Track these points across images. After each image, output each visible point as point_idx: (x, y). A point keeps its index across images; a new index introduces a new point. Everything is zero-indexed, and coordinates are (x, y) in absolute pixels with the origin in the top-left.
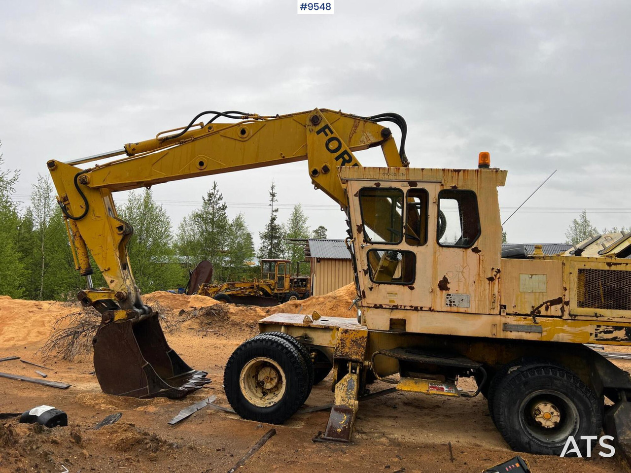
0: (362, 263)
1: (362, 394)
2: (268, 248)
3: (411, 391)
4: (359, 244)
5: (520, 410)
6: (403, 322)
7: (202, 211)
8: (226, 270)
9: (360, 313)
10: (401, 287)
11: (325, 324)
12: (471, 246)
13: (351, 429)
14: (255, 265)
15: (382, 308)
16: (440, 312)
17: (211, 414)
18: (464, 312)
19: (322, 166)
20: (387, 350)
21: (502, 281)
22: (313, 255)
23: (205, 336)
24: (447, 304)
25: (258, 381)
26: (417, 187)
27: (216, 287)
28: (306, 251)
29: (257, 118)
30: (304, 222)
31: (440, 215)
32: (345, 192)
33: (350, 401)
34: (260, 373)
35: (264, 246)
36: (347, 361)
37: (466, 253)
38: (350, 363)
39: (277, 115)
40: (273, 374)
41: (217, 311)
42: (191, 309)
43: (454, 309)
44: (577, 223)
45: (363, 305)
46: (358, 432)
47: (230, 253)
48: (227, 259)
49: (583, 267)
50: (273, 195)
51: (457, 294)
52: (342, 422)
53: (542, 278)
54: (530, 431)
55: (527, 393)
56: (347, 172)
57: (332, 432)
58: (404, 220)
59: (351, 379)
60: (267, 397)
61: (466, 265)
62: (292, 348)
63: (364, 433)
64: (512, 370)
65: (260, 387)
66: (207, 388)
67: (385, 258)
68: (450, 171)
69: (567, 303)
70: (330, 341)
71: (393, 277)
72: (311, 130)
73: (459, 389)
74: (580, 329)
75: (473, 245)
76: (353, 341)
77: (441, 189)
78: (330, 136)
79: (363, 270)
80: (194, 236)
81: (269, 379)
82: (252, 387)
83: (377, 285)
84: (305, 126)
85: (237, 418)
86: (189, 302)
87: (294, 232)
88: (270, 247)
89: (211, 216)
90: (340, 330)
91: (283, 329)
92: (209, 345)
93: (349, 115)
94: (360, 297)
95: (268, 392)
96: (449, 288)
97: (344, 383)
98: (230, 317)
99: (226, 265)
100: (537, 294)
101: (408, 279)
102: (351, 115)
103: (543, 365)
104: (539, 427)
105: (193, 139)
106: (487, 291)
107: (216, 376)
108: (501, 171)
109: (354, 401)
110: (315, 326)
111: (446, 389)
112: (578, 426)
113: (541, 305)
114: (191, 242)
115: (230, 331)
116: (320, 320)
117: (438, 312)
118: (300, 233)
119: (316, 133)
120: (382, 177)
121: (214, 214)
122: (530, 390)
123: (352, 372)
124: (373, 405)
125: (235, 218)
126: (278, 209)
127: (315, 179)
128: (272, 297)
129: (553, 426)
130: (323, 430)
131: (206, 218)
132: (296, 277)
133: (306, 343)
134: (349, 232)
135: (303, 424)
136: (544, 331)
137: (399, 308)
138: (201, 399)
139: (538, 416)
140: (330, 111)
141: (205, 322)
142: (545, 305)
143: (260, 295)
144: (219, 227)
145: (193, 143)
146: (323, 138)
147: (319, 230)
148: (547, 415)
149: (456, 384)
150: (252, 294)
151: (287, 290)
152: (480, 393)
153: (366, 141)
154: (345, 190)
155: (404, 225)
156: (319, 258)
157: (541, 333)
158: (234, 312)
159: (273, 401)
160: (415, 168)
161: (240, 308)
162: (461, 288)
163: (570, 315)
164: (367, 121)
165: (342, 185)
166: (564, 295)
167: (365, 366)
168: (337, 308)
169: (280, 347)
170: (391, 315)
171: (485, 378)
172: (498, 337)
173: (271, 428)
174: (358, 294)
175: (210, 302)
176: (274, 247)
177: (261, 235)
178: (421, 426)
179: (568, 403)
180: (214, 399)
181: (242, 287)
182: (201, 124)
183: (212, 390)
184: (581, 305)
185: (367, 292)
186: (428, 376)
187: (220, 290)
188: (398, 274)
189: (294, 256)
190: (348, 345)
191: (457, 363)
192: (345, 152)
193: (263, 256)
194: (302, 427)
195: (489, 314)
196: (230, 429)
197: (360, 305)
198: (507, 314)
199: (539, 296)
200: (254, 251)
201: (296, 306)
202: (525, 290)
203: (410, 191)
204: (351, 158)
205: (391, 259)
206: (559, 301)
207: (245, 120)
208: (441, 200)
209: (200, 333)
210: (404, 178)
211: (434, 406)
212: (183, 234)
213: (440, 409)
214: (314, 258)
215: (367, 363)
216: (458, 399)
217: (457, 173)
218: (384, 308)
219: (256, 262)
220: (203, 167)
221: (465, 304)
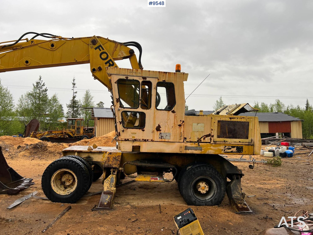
0: (119, 119)
1: (118, 184)
2: (71, 112)
3: (142, 181)
4: (117, 108)
5: (191, 186)
6: (139, 147)
7: (32, 92)
8: (47, 124)
9: (117, 143)
10: (138, 130)
11: (100, 150)
12: (171, 110)
13: (112, 202)
14: (64, 122)
15: (129, 141)
16: (156, 141)
17: (34, 201)
18: (168, 141)
19: (98, 67)
20: (130, 162)
21: (185, 126)
22: (95, 116)
23: (33, 159)
24: (160, 138)
25: (62, 181)
26: (147, 80)
27: (41, 133)
28: (92, 114)
29: (61, 38)
30: (91, 99)
31: (157, 94)
32: (110, 81)
33: (111, 188)
34: (63, 177)
35: (69, 112)
36: (111, 168)
37: (169, 113)
38: (112, 169)
39: (73, 38)
40: (70, 177)
41: (41, 146)
42: (24, 145)
43: (163, 140)
44: (218, 102)
45: (119, 140)
46: (116, 203)
47: (50, 115)
48: (48, 118)
49: (220, 120)
50: (74, 84)
51: (164, 133)
52: (107, 199)
53: (203, 125)
54: (196, 196)
55: (195, 178)
56: (111, 70)
57: (102, 205)
58: (140, 97)
59: (113, 177)
60: (67, 190)
61: (169, 119)
62: (81, 163)
63: (119, 203)
64: (188, 168)
65: (63, 185)
66: (32, 187)
67: (131, 116)
68: (162, 73)
69: (213, 136)
70: (102, 159)
71: (135, 125)
72: (91, 47)
73: (165, 178)
74: (217, 148)
75: (172, 109)
76: (114, 158)
77: (158, 81)
78: (102, 51)
79: (119, 122)
80: (28, 106)
81: (68, 180)
82: (58, 185)
83: (126, 129)
84: (88, 45)
85: (49, 202)
86: (24, 141)
87: (86, 104)
88: (72, 112)
89: (38, 95)
90: (107, 153)
91: (76, 154)
92: (35, 164)
93: (112, 41)
94: (117, 135)
95: (67, 187)
96: (161, 130)
97: (109, 179)
98: (48, 149)
99: (47, 121)
100: (200, 132)
101: (142, 126)
102: (114, 41)
103: (202, 165)
104: (199, 194)
105: (21, 47)
106: (178, 131)
107: (38, 181)
108: (186, 74)
109: (114, 188)
110: (94, 152)
111: (158, 179)
112: (216, 192)
113: (202, 137)
114: (26, 109)
115: (48, 156)
116: (97, 148)
117: (155, 141)
118: (89, 105)
119: (94, 49)
120: (129, 74)
121: (40, 94)
122: (196, 177)
123: (113, 174)
124: (124, 189)
125: (52, 96)
126: (77, 92)
127: (94, 74)
128: (73, 138)
129: (206, 192)
130: (97, 204)
131: (35, 95)
132: (87, 128)
133: (89, 160)
134: (113, 102)
135: (87, 202)
136: (203, 149)
137: (137, 140)
138: (28, 193)
139: (199, 189)
140: (102, 38)
141: (33, 152)
142: (203, 137)
143: (67, 137)
144: (43, 101)
145: (22, 49)
146: (98, 52)
147: (100, 104)
148: (203, 187)
149: (163, 176)
150: (62, 137)
151: (82, 134)
152: (174, 180)
153: (121, 55)
154: (110, 80)
155: (140, 99)
156: (99, 117)
157: (201, 150)
158: (50, 146)
159: (70, 191)
160: (145, 70)
161: (54, 144)
162: (166, 130)
163: (214, 142)
164: (122, 45)
165: (109, 77)
166: (212, 133)
167: (120, 170)
168: (108, 142)
169: (74, 163)
170: (133, 144)
171: (176, 172)
172: (183, 153)
173: (69, 206)
174: (116, 134)
175: (36, 141)
176: (74, 112)
177: (67, 105)
178: (147, 198)
179: (212, 181)
180: (36, 193)
181: (56, 133)
182: (27, 39)
183: (35, 188)
184: (218, 137)
185: (121, 133)
186: (150, 173)
187: (43, 135)
188: (137, 124)
189: (86, 117)
190: (111, 160)
191: (164, 166)
192: (110, 60)
193: (69, 116)
194: (86, 203)
195: (179, 142)
196: (45, 208)
197: (118, 139)
198: (187, 142)
199: (201, 133)
200: (64, 114)
201: (86, 142)
202: (195, 131)
203: (143, 82)
204: (113, 64)
205: (133, 116)
206: (209, 135)
207: (53, 39)
208: (158, 87)
209: (30, 158)
210: (140, 75)
211: (153, 188)
212: (21, 104)
213: (156, 188)
214: (96, 117)
215: (121, 169)
216: (164, 183)
217: (165, 74)
218: (130, 141)
219: (64, 120)
220: (28, 64)
221: (168, 137)
